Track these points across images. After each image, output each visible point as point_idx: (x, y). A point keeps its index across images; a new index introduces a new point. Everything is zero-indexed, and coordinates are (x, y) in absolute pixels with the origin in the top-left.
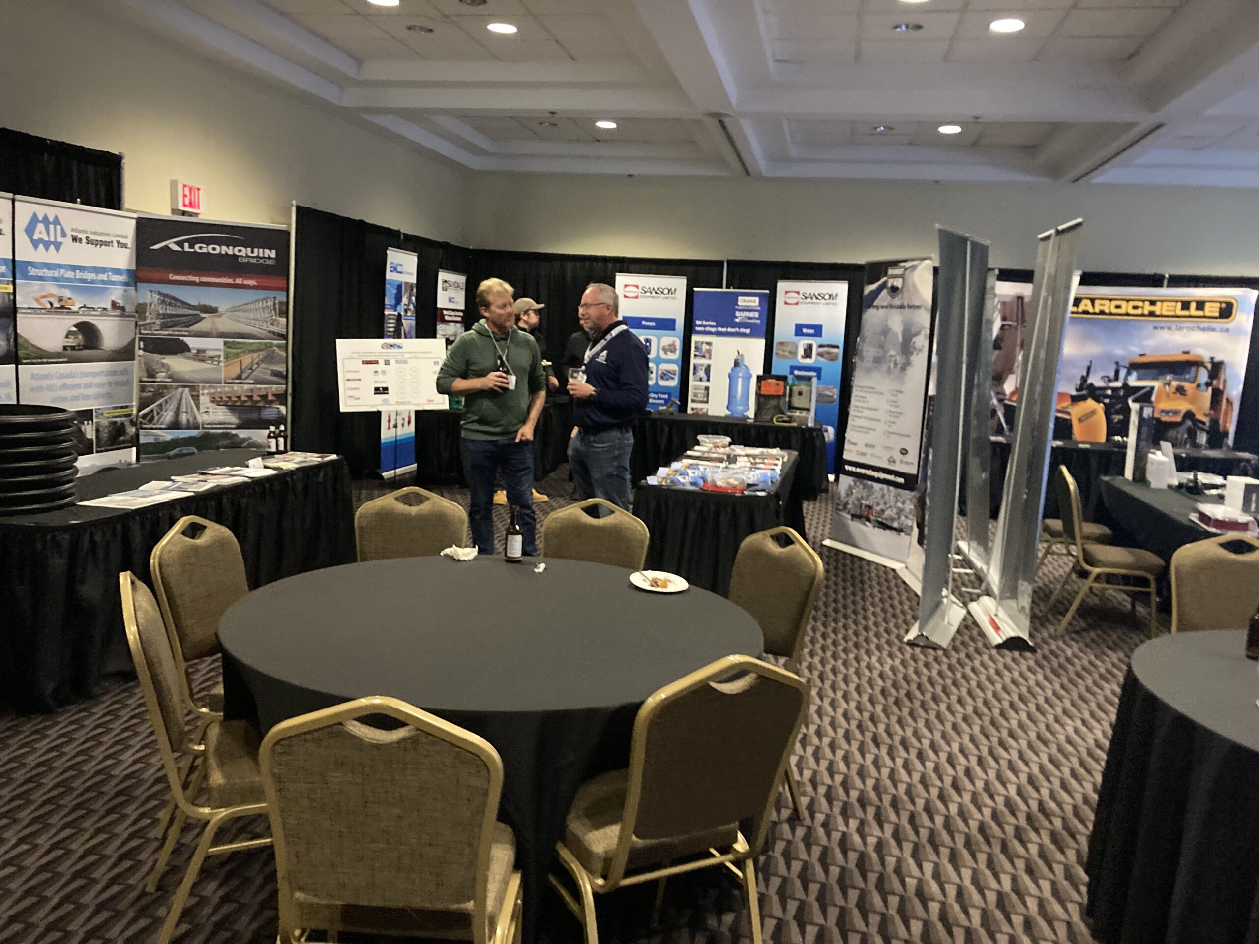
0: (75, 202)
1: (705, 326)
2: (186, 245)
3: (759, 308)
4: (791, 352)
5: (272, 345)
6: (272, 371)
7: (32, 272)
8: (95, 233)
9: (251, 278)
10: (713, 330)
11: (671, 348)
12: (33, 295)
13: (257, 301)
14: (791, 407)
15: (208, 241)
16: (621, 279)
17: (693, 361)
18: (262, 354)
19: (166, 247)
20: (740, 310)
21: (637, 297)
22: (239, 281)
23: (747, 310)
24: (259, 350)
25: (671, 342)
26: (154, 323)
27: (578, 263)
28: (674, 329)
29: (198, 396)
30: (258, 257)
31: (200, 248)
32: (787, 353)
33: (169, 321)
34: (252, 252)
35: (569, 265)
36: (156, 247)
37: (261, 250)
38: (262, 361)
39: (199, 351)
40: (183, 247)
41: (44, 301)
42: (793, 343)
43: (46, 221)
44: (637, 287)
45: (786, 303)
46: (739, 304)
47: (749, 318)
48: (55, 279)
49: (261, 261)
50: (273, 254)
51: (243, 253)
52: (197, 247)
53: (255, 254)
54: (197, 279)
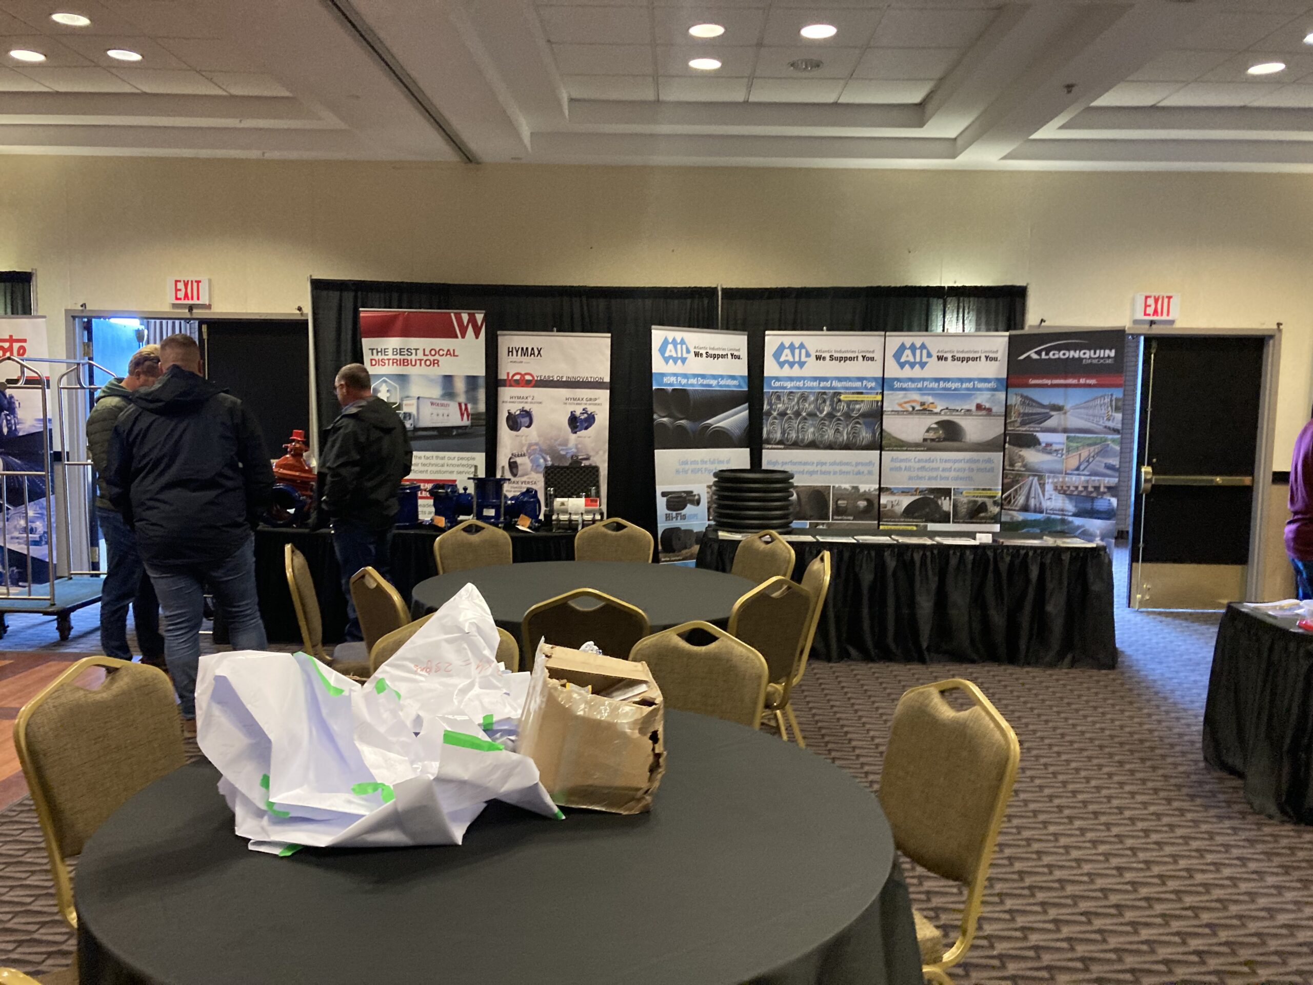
2: (1043, 353)
5: (1106, 440)
6: (1106, 464)
7: (897, 385)
8: (961, 352)
9: (1092, 378)
12: (898, 401)
13: (1094, 399)
15: (1059, 348)
18: (1097, 448)
19: (1029, 357)
22: (1082, 381)
24: (1095, 444)
26: (1017, 421)
29: (1044, 484)
30: (1099, 357)
31: (1054, 355)
33: (1027, 419)
34: (1095, 353)
36: (1022, 357)
37: (1102, 351)
38: (1097, 454)
39: (1049, 445)
40: (1040, 356)
41: (907, 405)
43: (913, 347)
48: (919, 389)
49: (1102, 361)
50: (1113, 353)
52: (1051, 353)
53: (1097, 355)
54: (1049, 382)
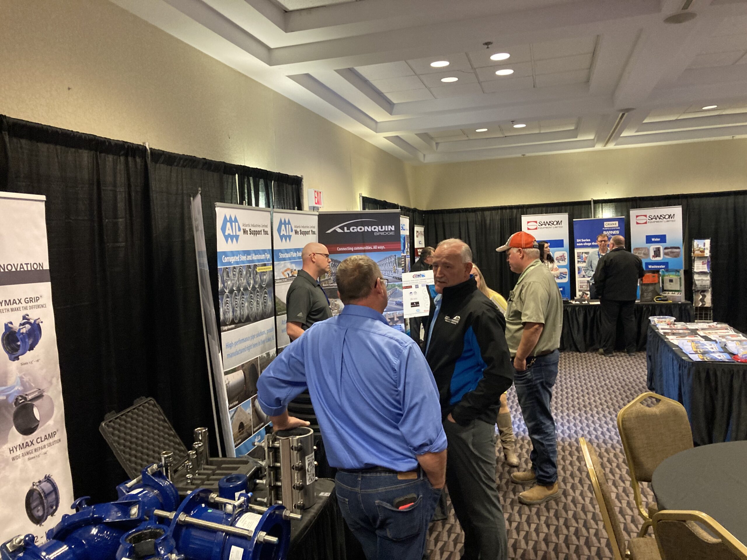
0: (294, 209)
1: (583, 242)
2: (345, 228)
3: (619, 228)
4: (644, 254)
5: (395, 286)
6: (396, 302)
7: (281, 256)
8: (303, 227)
9: (382, 245)
10: (589, 244)
11: (562, 258)
12: (281, 270)
13: (386, 258)
14: (664, 290)
15: (356, 225)
16: (525, 219)
17: (577, 265)
19: (335, 230)
20: (606, 231)
21: (536, 229)
22: (375, 247)
23: (611, 230)
25: (561, 255)
26: (330, 279)
27: (493, 212)
28: (562, 246)
30: (385, 231)
31: (353, 229)
34: (382, 228)
35: (487, 213)
36: (329, 231)
37: (386, 227)
40: (344, 230)
41: (286, 273)
42: (645, 248)
43: (285, 223)
44: (536, 222)
45: (637, 223)
46: (605, 226)
48: (290, 259)
49: (387, 233)
50: (393, 229)
51: (377, 230)
52: (351, 229)
53: (383, 230)
54: (352, 249)
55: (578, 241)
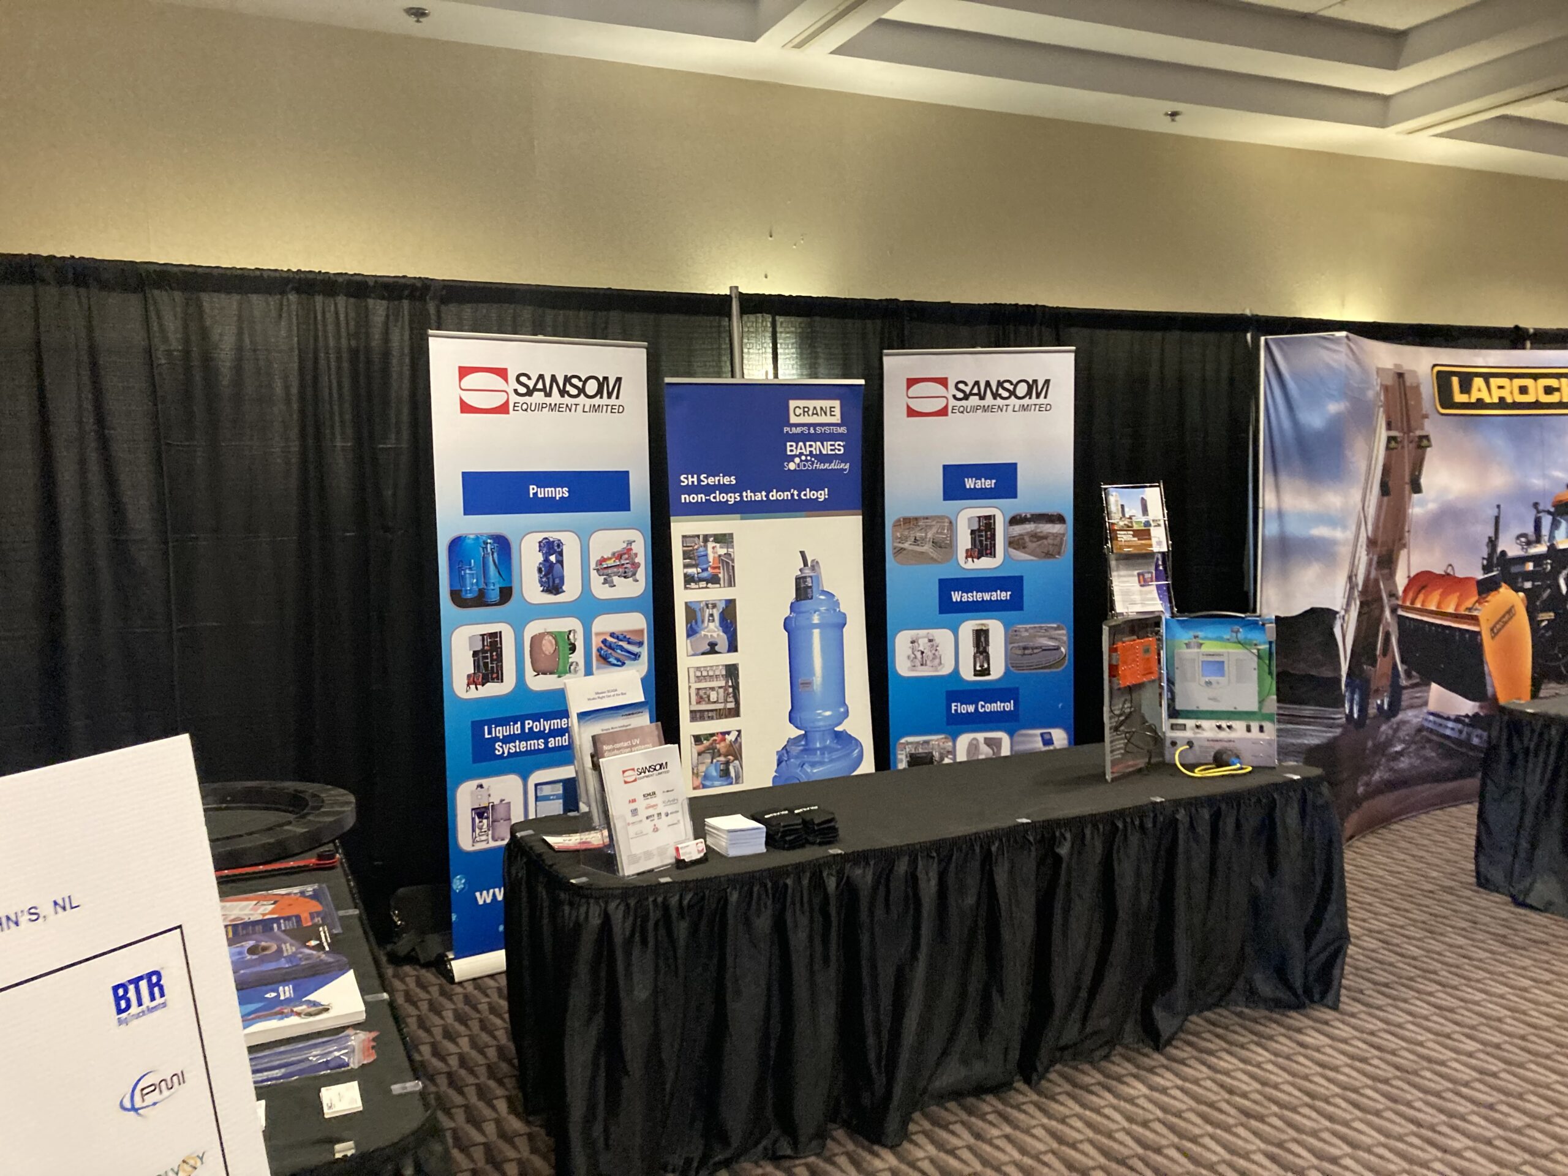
1: (709, 490)
3: (843, 430)
4: (935, 543)
10: (732, 498)
11: (622, 565)
14: (1178, 712)
17: (682, 596)
20: (796, 438)
21: (503, 409)
23: (814, 437)
25: (620, 546)
28: (625, 504)
32: (927, 548)
42: (940, 519)
44: (502, 373)
45: (911, 413)
46: (793, 419)
47: (822, 458)
55: (687, 480)
